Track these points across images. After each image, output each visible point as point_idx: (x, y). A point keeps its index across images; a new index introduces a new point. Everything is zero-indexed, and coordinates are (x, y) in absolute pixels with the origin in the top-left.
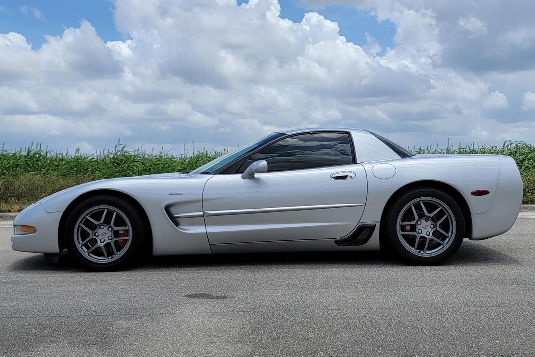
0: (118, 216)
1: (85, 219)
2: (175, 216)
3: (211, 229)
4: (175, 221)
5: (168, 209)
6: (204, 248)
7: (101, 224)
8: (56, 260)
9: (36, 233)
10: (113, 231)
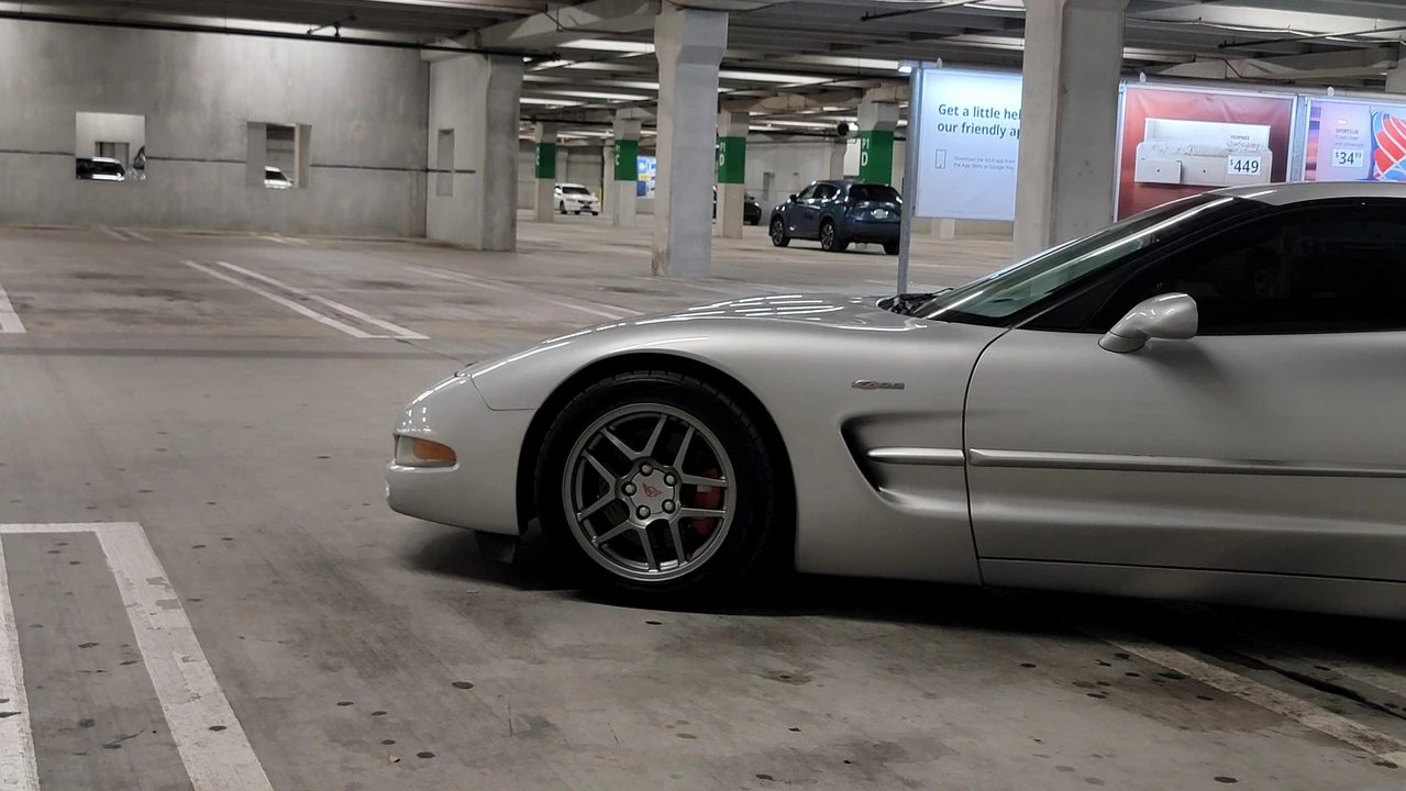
0: (698, 440)
1: (599, 437)
2: (873, 453)
3: (988, 509)
4: (874, 473)
5: (852, 432)
6: (958, 566)
7: (643, 461)
8: (508, 557)
9: (456, 467)
10: (678, 487)
